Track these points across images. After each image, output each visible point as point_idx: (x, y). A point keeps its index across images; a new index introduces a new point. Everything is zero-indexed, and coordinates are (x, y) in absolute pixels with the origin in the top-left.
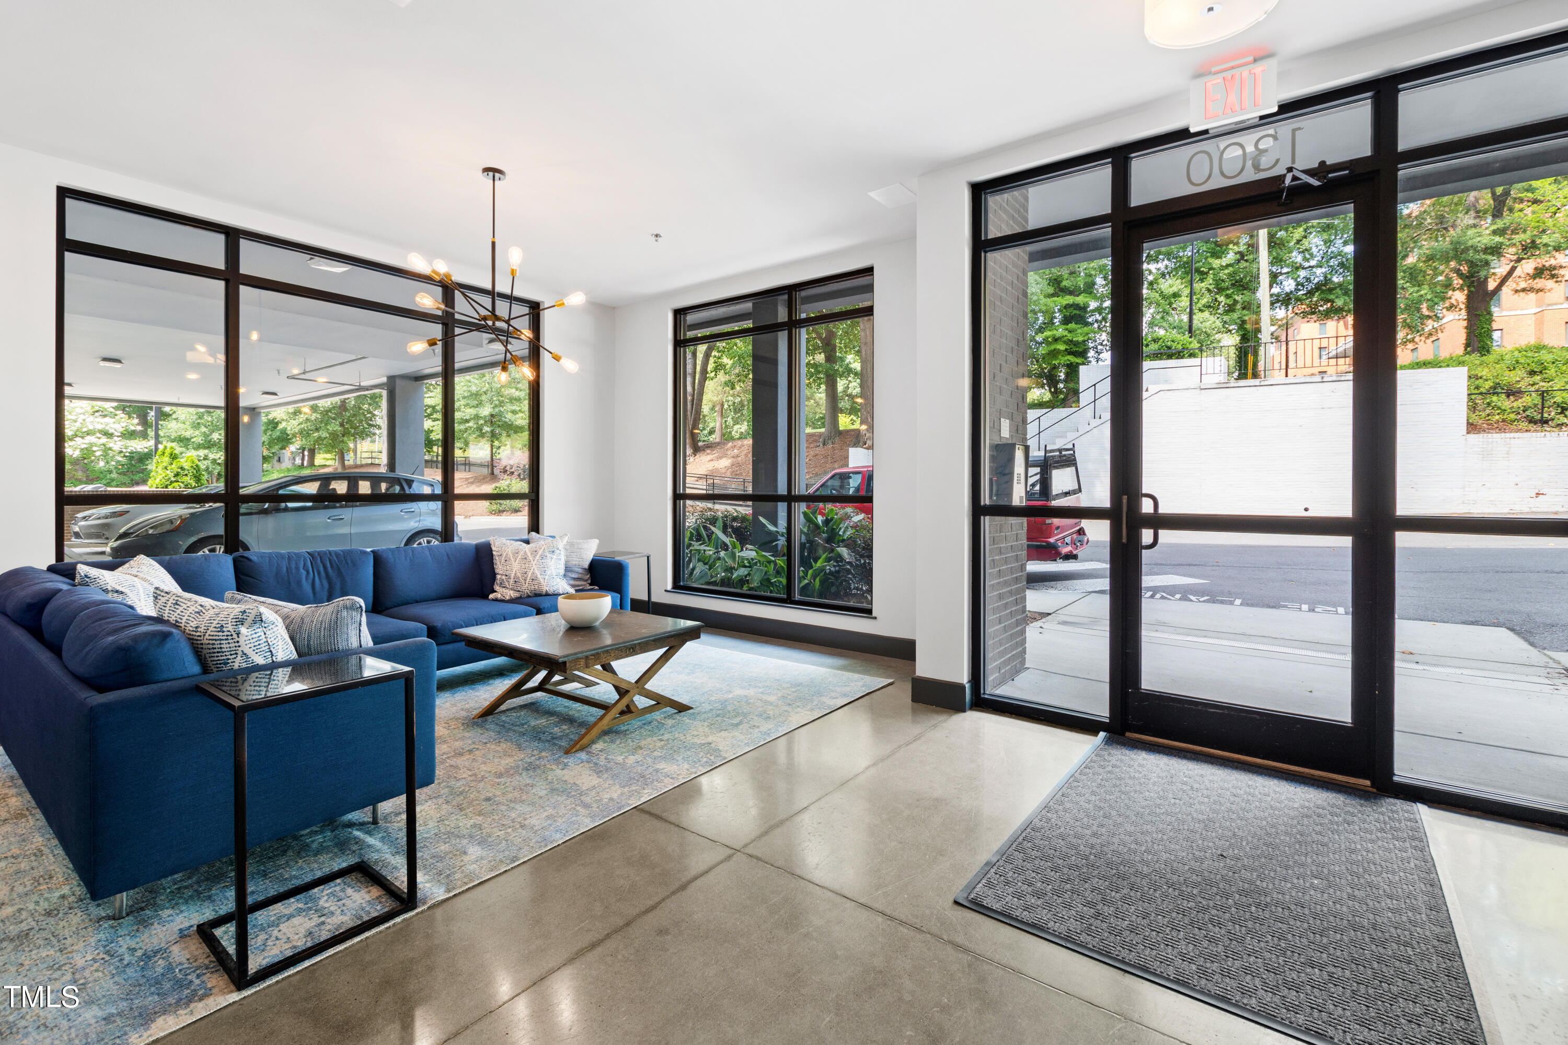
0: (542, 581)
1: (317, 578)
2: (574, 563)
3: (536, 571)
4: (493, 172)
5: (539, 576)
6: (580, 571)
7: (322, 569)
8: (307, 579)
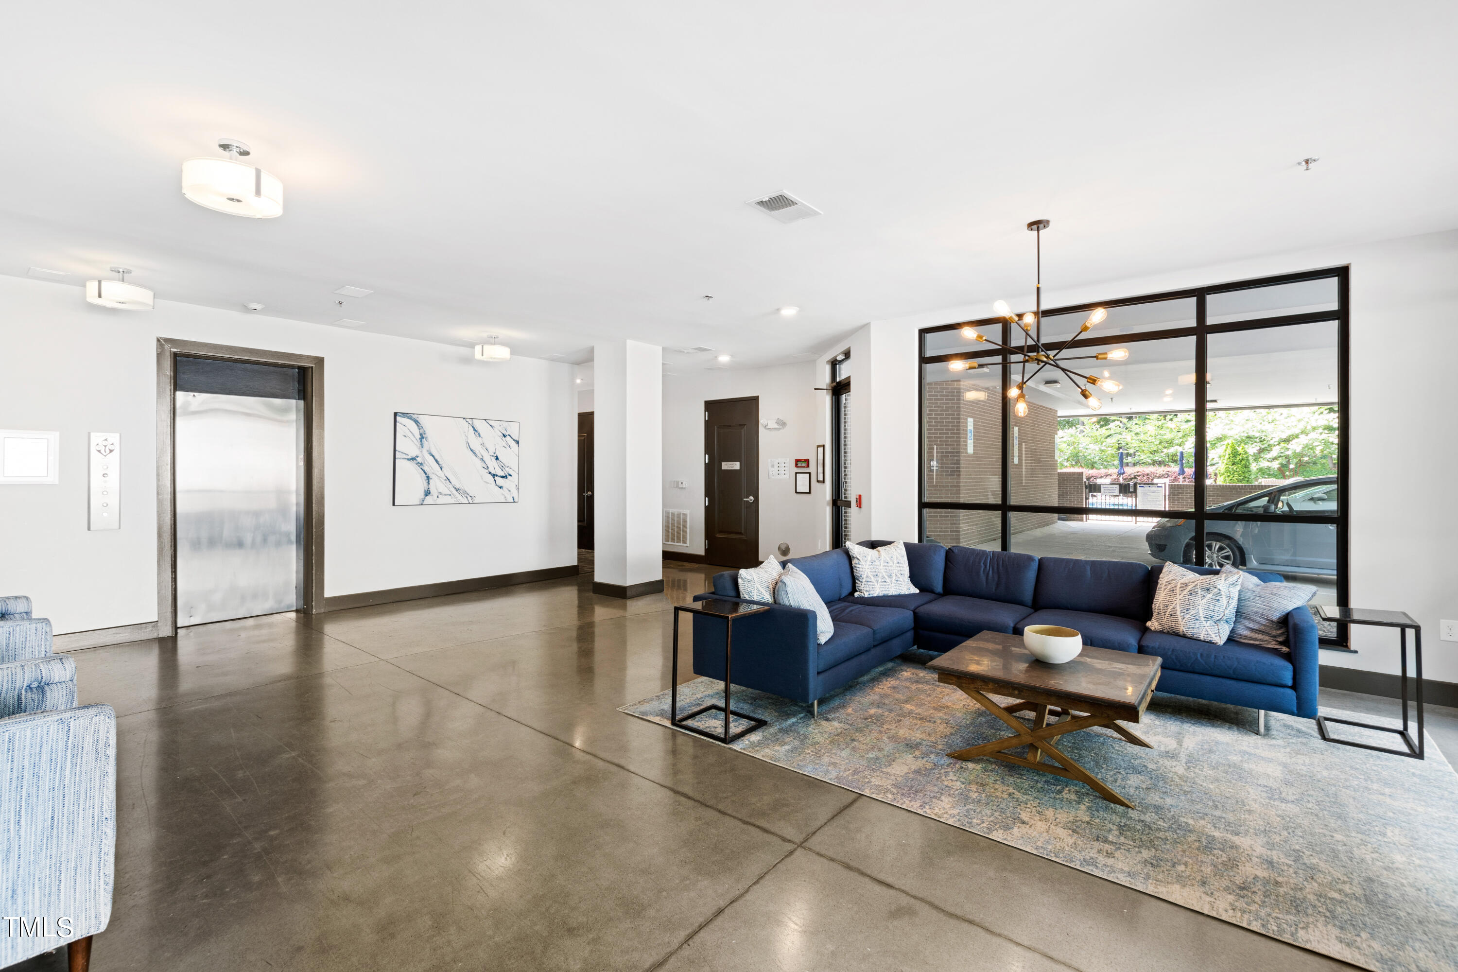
0: (1180, 619)
1: (991, 572)
2: (1256, 609)
3: (1178, 607)
4: (1037, 225)
5: (1178, 613)
6: (1264, 622)
7: (996, 566)
8: (984, 571)
